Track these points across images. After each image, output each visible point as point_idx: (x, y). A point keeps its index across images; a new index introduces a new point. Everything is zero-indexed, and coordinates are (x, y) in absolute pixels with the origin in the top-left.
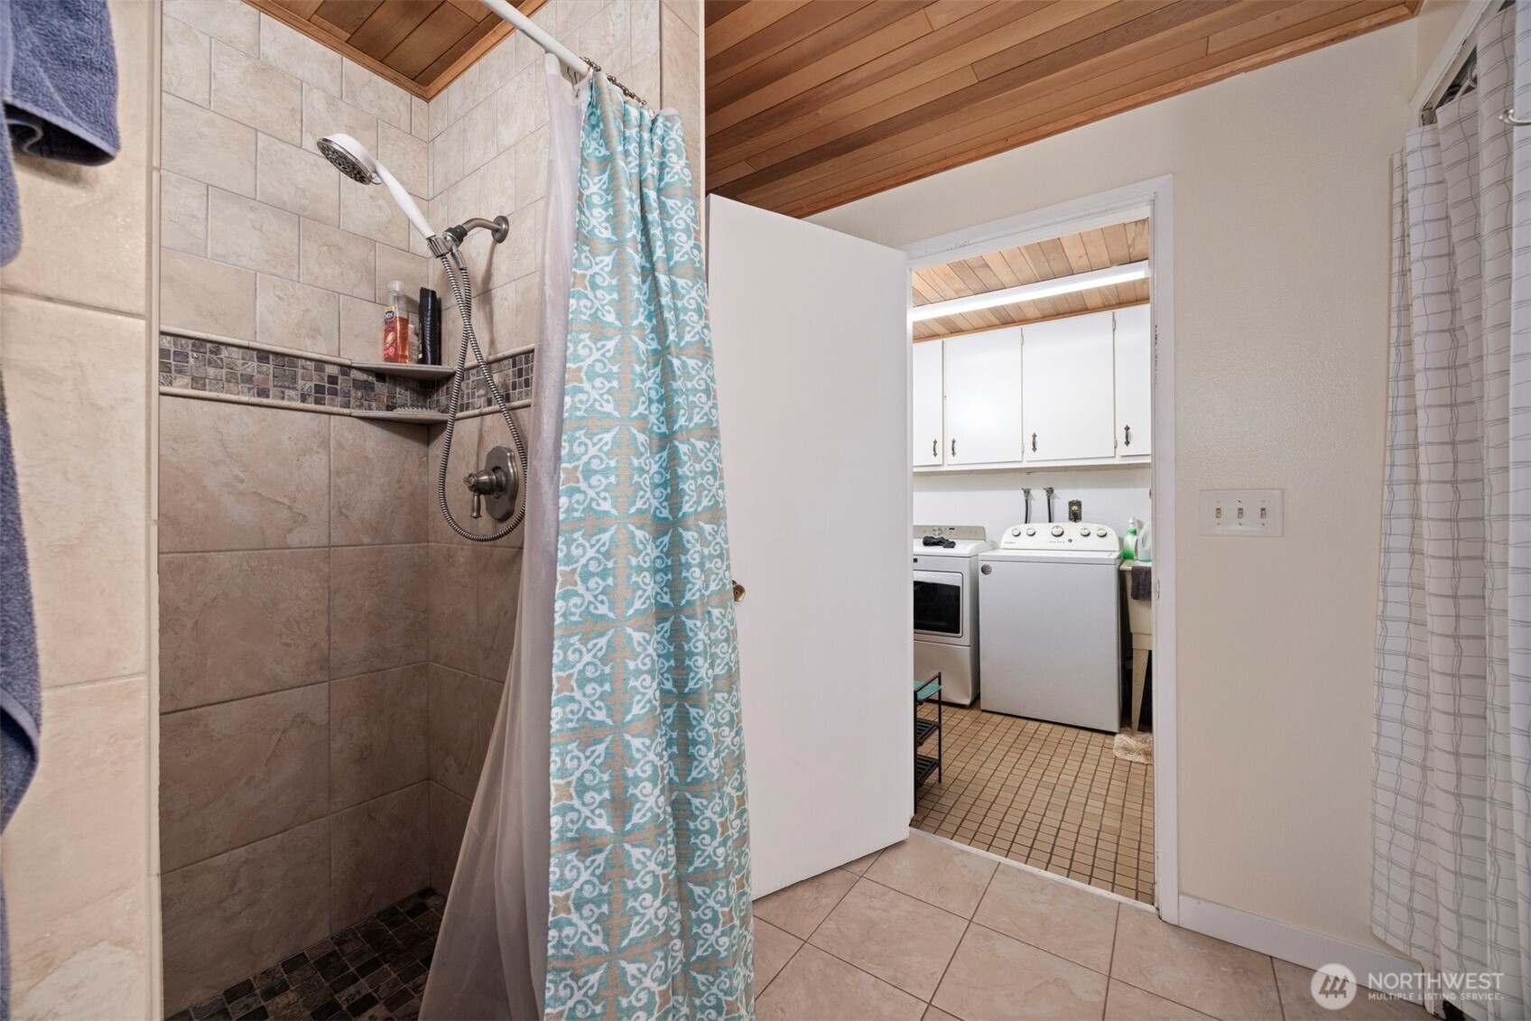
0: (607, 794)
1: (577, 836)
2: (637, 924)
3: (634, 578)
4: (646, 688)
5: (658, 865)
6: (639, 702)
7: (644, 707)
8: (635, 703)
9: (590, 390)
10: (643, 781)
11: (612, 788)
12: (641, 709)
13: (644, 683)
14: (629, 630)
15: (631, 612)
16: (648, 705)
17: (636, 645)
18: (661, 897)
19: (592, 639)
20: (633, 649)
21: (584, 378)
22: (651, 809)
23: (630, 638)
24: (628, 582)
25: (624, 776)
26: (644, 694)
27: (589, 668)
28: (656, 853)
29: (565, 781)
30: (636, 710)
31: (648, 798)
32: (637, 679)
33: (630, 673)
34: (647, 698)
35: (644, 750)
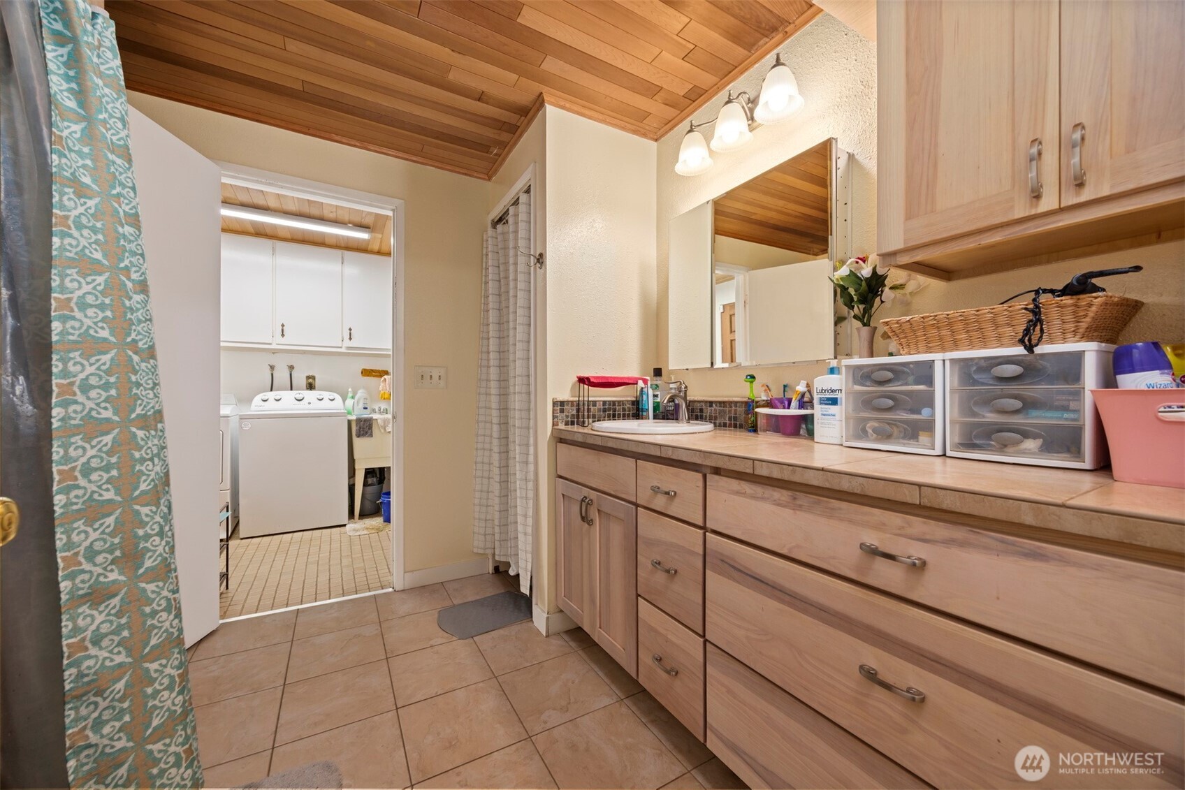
0: (118, 553)
1: (90, 591)
2: (156, 634)
3: (135, 391)
4: (150, 471)
5: (169, 591)
6: (145, 481)
7: (149, 484)
8: (142, 482)
9: (79, 237)
10: (152, 537)
11: (121, 548)
12: (147, 486)
13: (148, 468)
14: (134, 429)
15: (133, 416)
16: (153, 483)
17: (139, 440)
18: (174, 613)
19: (97, 437)
20: (138, 444)
21: (72, 226)
22: (160, 555)
23: (135, 435)
24: (131, 393)
25: (136, 536)
26: (149, 475)
27: (94, 460)
28: (167, 585)
29: (72, 552)
30: (143, 487)
31: (157, 548)
32: (142, 465)
33: (136, 461)
34: (151, 478)
35: (152, 514)
